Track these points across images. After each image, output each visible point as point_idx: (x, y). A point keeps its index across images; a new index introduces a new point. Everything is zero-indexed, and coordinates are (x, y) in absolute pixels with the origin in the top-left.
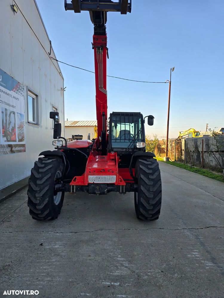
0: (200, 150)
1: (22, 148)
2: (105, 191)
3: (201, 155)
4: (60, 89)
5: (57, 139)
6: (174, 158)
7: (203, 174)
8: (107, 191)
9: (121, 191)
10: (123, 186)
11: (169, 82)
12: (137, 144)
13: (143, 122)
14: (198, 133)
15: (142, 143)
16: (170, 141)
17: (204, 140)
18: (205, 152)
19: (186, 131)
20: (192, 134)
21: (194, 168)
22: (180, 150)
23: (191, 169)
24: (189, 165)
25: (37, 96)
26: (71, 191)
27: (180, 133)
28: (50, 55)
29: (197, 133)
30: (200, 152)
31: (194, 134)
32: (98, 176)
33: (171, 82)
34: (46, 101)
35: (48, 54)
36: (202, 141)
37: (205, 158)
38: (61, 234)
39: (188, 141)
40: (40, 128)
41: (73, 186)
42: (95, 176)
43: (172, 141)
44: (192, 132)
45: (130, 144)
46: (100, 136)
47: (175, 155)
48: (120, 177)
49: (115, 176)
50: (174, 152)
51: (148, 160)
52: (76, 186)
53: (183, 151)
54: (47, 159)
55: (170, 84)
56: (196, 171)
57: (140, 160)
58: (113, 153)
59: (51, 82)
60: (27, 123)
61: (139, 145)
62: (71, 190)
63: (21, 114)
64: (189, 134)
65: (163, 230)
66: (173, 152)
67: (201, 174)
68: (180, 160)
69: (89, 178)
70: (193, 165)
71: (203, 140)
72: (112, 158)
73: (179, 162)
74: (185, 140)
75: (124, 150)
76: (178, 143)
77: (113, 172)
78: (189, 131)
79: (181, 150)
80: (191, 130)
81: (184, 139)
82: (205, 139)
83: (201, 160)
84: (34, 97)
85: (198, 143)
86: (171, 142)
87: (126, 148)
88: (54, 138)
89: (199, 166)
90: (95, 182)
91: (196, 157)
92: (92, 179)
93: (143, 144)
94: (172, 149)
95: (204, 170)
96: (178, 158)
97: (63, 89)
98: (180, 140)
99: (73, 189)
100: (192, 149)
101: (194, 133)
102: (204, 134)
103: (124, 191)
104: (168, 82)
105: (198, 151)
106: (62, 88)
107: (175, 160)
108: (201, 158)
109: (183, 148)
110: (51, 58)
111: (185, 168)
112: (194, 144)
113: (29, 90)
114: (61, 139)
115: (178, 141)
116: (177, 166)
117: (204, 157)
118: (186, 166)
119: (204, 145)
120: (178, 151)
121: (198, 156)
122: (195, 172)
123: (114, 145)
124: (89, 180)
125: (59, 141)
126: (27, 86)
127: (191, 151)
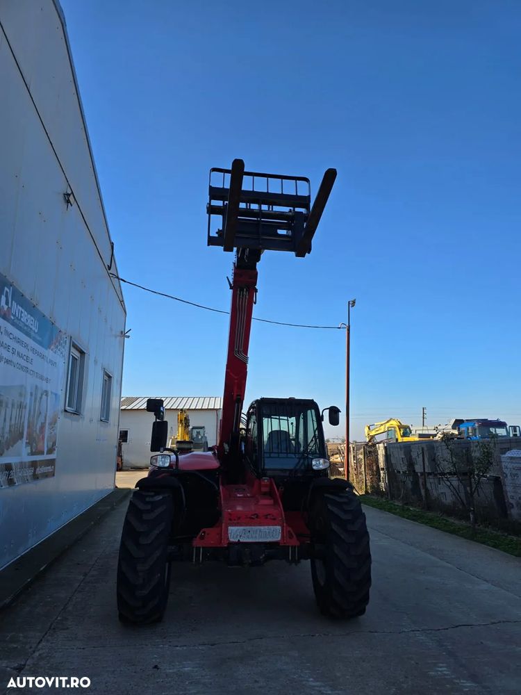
0: (418, 468)
1: (49, 469)
2: (261, 557)
3: (421, 481)
4: (119, 334)
5: (159, 453)
6: (364, 487)
7: (429, 522)
8: (264, 558)
9: (290, 558)
10: (293, 547)
11: (345, 326)
12: (314, 463)
13: (320, 419)
14: (408, 430)
15: (321, 461)
16: (352, 449)
17: (425, 449)
18: (429, 474)
19: (382, 425)
20: (395, 431)
21: (408, 509)
22: (375, 468)
23: (403, 513)
24: (398, 503)
25: (82, 353)
26: (194, 560)
27: (369, 428)
28: (109, 269)
29: (406, 431)
30: (419, 474)
31: (400, 431)
32: (248, 528)
33: (349, 326)
34: (96, 362)
35: (107, 267)
36: (421, 450)
37: (430, 488)
38: (185, 648)
39: (391, 450)
40: (80, 421)
41: (198, 549)
42: (242, 528)
43: (357, 448)
44: (395, 428)
45: (299, 462)
46: (228, 443)
47: (366, 480)
48: (290, 529)
49: (279, 528)
50: (363, 473)
51: (342, 494)
52: (203, 548)
53: (381, 472)
54: (152, 494)
55: (349, 330)
56: (415, 518)
57: (326, 495)
58: (266, 481)
59: (106, 322)
60: (64, 413)
61: (318, 464)
62: (194, 557)
63: (56, 395)
64: (388, 430)
65: (376, 634)
66: (361, 473)
67: (426, 523)
68: (376, 490)
69: (229, 532)
70: (406, 504)
71: (423, 449)
72: (264, 489)
73: (374, 497)
74: (385, 448)
75: (287, 474)
76: (370, 452)
77: (274, 519)
78: (388, 425)
79: (378, 467)
80: (391, 422)
81: (381, 445)
82: (427, 446)
83: (423, 491)
84: (77, 355)
85: (414, 455)
86: (354, 450)
87: (291, 470)
88: (153, 450)
89: (419, 506)
90: (241, 540)
91: (410, 485)
92: (236, 533)
93: (325, 462)
94: (357, 467)
95: (430, 514)
96: (372, 487)
97: (123, 334)
98: (374, 445)
99: (198, 555)
100: (402, 468)
101: (399, 429)
102: (421, 432)
103: (297, 558)
104: (343, 326)
105: (414, 471)
106: (122, 332)
107: (366, 492)
108: (421, 487)
109: (382, 464)
110: (111, 275)
111: (390, 511)
112: (405, 455)
113: (73, 346)
114: (166, 452)
115: (370, 449)
116: (373, 506)
117: (428, 485)
118: (392, 506)
119: (426, 460)
120: (372, 470)
121: (415, 483)
122: (413, 520)
123: (269, 464)
124: (229, 535)
125: (164, 456)
126: (71, 337)
127: (399, 472)
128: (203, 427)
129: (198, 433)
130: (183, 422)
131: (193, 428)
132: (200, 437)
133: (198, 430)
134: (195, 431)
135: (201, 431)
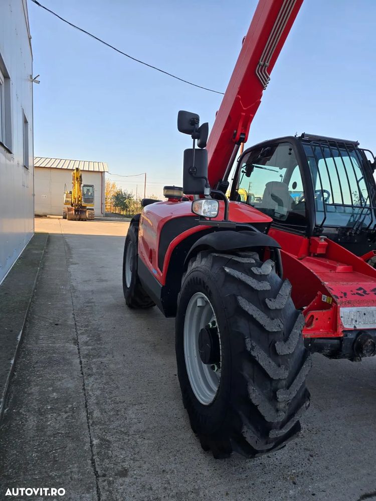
25: (5, 78)
40: (12, 161)
58: (322, 240)
84: (2, 79)
106: (31, 76)
128: (92, 186)
129: (88, 190)
130: (79, 179)
131: (84, 186)
132: (90, 194)
133: (88, 188)
134: (85, 189)
135: (91, 188)
